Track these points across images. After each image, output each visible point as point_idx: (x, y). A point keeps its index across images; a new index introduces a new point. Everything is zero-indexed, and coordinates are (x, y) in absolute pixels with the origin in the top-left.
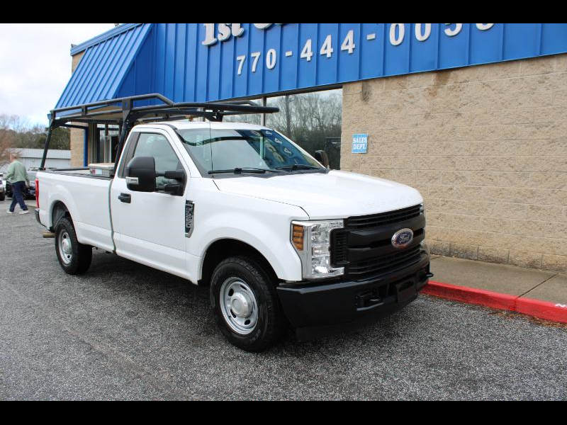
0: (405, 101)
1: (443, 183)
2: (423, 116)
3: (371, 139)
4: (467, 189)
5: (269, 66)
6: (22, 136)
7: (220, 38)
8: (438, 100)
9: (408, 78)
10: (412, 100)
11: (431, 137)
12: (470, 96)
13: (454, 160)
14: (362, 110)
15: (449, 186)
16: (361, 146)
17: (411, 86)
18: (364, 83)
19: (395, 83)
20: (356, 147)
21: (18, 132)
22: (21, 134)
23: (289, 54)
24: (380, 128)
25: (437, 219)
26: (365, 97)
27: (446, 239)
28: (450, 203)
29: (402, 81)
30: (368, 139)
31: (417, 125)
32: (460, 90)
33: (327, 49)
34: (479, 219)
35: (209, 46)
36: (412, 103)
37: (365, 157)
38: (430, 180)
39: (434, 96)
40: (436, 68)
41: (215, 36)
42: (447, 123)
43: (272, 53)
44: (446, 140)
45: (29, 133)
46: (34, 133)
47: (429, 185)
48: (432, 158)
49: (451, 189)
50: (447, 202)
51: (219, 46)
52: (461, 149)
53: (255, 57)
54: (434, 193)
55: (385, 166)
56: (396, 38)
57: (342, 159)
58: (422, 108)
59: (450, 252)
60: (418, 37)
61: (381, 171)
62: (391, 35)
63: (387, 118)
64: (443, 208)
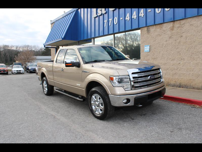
0: (162, 33)
1: (176, 61)
2: (169, 37)
3: (151, 47)
4: (185, 63)
5: (115, 23)
6: (37, 52)
7: (98, 15)
8: (174, 31)
9: (163, 24)
10: (165, 32)
11: (172, 45)
12: (186, 29)
13: (180, 53)
14: (147, 37)
15: (179, 62)
16: (147, 49)
17: (164, 27)
18: (148, 27)
19: (158, 26)
20: (145, 50)
21: (36, 51)
22: (37, 51)
23: (121, 18)
24: (154, 43)
25: (175, 74)
26: (148, 31)
27: (178, 81)
28: (179, 69)
29: (161, 26)
30: (150, 47)
31: (167, 41)
32: (182, 27)
33: (135, 16)
34: (190, 74)
35: (95, 18)
36: (165, 33)
37: (149, 53)
38: (172, 60)
39: (172, 30)
40: (173, 20)
41: (97, 14)
42: (177, 40)
43: (116, 19)
44: (177, 46)
45: (39, 51)
46: (40, 51)
47: (172, 62)
49: (180, 63)
50: (178, 68)
51: (98, 17)
52: (183, 49)
53: (110, 20)
54: (173, 65)
55: (156, 56)
56: (158, 11)
57: (141, 54)
58: (168, 35)
59: (180, 86)
60: (166, 9)
61: (155, 58)
62: (157, 9)
63: (156, 39)
64: (177, 70)
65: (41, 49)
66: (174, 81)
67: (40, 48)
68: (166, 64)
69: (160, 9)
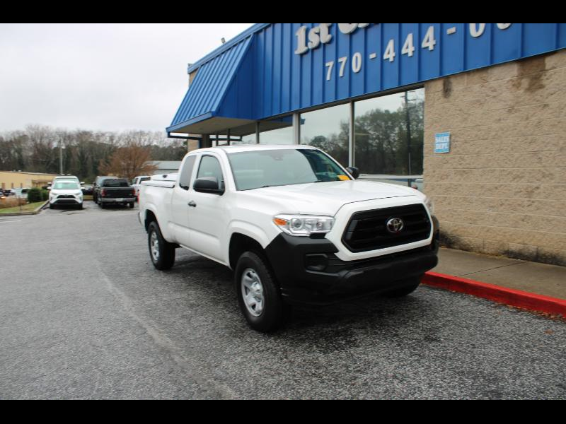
0: (487, 96)
1: (529, 182)
2: (507, 110)
3: (453, 138)
4: (556, 187)
5: (355, 70)
7: (310, 46)
8: (522, 91)
9: (489, 71)
10: (495, 94)
11: (516, 132)
12: (558, 85)
13: (540, 156)
14: (444, 108)
15: (536, 184)
16: (443, 145)
17: (493, 79)
18: (446, 80)
19: (476, 77)
20: (438, 147)
23: (372, 56)
24: (463, 125)
25: (523, 220)
26: (447, 91)
27: (532, 243)
28: (536, 204)
29: (484, 75)
30: (450, 138)
31: (500, 120)
32: (547, 79)
33: (409, 48)
35: (302, 55)
36: (494, 97)
37: (447, 157)
38: (515, 179)
39: (518, 88)
40: (519, 57)
41: (306, 45)
42: (532, 116)
43: (358, 57)
44: (532, 135)
47: (514, 184)
48: (517, 155)
49: (538, 188)
50: (533, 202)
51: (310, 53)
52: (548, 143)
53: (342, 62)
54: (518, 192)
55: (468, 166)
56: (477, 29)
57: (425, 160)
58: (505, 101)
59: (538, 258)
60: (501, 26)
61: (464, 171)
62: (472, 26)
63: (469, 115)
64: (529, 208)
66: (519, 241)
68: (496, 188)
69: (482, 26)
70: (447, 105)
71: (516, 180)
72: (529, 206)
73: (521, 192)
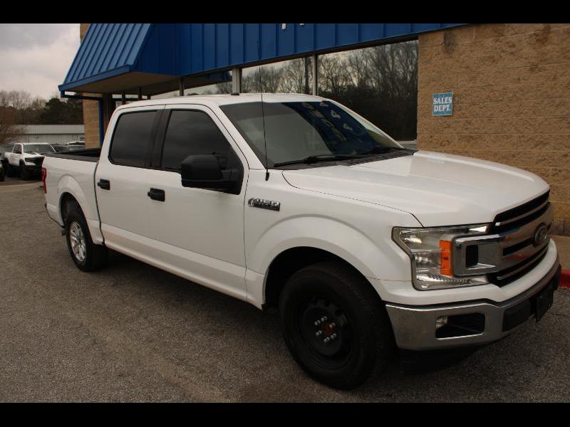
0: (503, 51)
1: (555, 149)
2: (528, 68)
3: (457, 99)
6: (23, 112)
8: (549, 47)
10: (513, 50)
11: (539, 93)
14: (444, 64)
15: (564, 152)
16: (444, 107)
17: (511, 32)
18: (447, 32)
19: (489, 29)
20: (437, 109)
21: (18, 108)
24: (470, 85)
26: (449, 46)
27: (558, 215)
28: (563, 173)
29: (499, 27)
30: (453, 99)
31: (519, 79)
36: (512, 53)
37: (449, 121)
38: (537, 145)
39: (543, 43)
42: (561, 76)
44: (561, 97)
47: (536, 151)
48: (540, 119)
49: (566, 155)
50: (560, 171)
54: (541, 160)
55: (476, 131)
57: (418, 124)
58: (526, 59)
61: (471, 137)
64: (555, 177)
65: (36, 104)
67: (31, 101)
68: (514, 156)
70: (449, 62)
71: (538, 147)
72: (554, 175)
73: (545, 159)
